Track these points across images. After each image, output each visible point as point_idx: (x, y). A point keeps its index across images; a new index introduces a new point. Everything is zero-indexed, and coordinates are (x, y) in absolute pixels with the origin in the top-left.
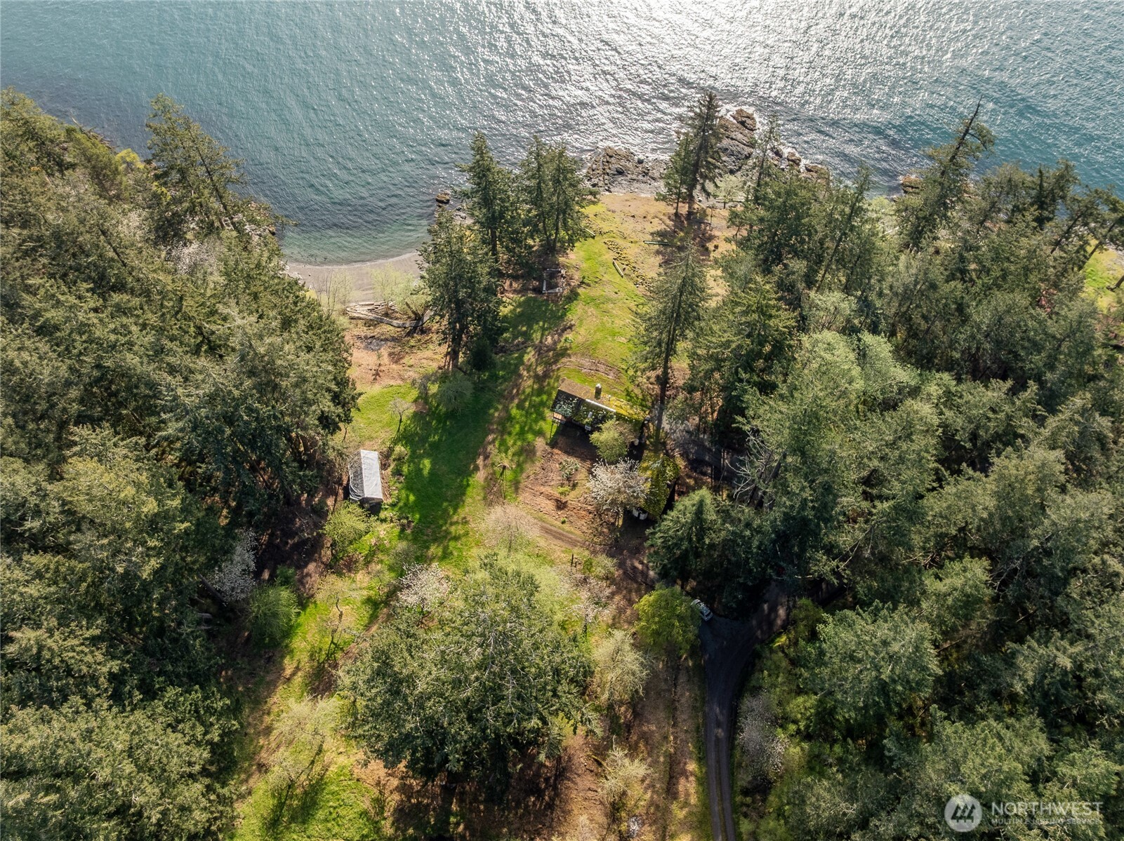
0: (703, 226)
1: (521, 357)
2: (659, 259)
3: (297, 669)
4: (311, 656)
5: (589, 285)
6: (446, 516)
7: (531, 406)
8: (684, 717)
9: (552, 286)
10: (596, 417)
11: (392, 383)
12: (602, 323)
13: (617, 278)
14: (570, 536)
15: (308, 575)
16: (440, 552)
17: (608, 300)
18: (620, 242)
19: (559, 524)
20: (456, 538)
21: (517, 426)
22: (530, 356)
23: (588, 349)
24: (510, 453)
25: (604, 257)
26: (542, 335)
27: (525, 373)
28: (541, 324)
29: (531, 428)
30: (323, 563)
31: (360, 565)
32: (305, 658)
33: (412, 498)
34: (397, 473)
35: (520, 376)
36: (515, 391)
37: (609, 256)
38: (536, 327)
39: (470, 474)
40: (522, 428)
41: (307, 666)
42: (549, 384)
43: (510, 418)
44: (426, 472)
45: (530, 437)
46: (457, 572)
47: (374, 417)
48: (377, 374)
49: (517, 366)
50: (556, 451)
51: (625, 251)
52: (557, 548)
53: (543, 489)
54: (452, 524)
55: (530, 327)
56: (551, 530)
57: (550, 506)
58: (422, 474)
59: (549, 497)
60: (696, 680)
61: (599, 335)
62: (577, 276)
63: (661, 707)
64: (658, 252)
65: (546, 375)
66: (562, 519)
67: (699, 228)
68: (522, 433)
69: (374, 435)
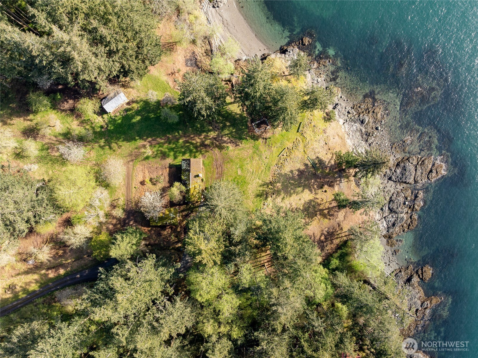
0: (339, 179)
1: (210, 131)
2: (302, 168)
3: (31, 120)
4: (37, 124)
5: (266, 143)
6: (118, 139)
7: (188, 147)
8: (76, 264)
9: (259, 126)
10: (186, 180)
11: (170, 83)
12: (245, 159)
13: (275, 155)
14: (130, 193)
15: (67, 102)
16: (102, 144)
17: (260, 156)
18: (301, 146)
19: (134, 186)
20: (110, 148)
21: (174, 146)
22: (212, 134)
23: (227, 160)
24: (160, 149)
25: (287, 142)
26: (227, 134)
27: (202, 137)
28: (234, 130)
29: (176, 151)
30: (74, 105)
31: (80, 120)
32: (35, 122)
33: (120, 121)
34: (127, 110)
35: (200, 135)
36: (192, 136)
37: (289, 145)
38: (231, 129)
39: (141, 138)
40: (174, 148)
41: (33, 123)
42: (201, 149)
43: (178, 140)
44: (134, 120)
45: (172, 153)
46: (95, 157)
47: (149, 86)
48: (172, 74)
49: (204, 132)
50: (168, 169)
51: (296, 151)
52: (123, 190)
53: (147, 172)
54: (116, 143)
55: (229, 126)
56: (129, 185)
57: (141, 179)
58: (132, 119)
59: (144, 177)
60: (94, 263)
61: (237, 161)
62: (268, 135)
63: (77, 255)
64: (306, 165)
65: (205, 146)
66: (136, 187)
67: (337, 178)
68: (172, 149)
69: (140, 91)
